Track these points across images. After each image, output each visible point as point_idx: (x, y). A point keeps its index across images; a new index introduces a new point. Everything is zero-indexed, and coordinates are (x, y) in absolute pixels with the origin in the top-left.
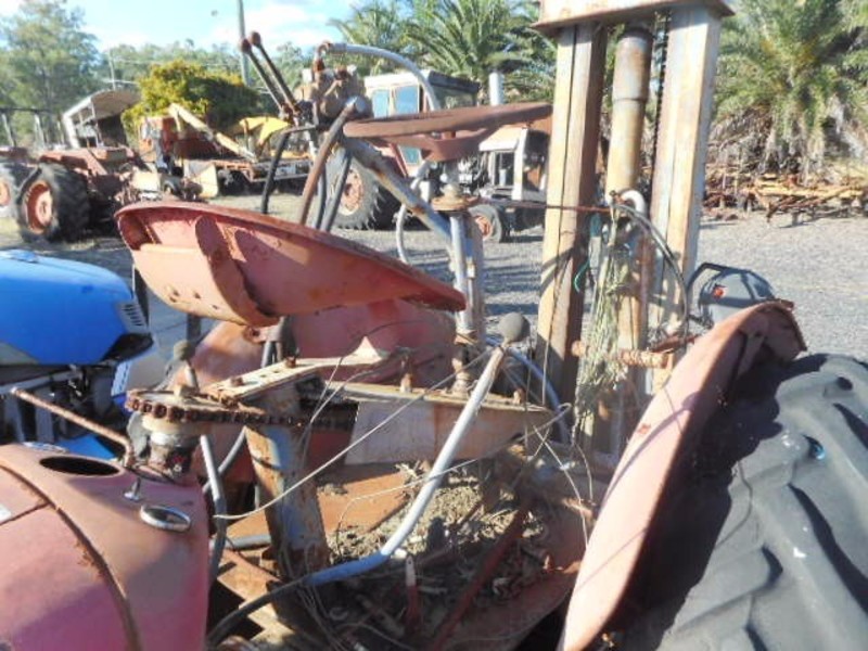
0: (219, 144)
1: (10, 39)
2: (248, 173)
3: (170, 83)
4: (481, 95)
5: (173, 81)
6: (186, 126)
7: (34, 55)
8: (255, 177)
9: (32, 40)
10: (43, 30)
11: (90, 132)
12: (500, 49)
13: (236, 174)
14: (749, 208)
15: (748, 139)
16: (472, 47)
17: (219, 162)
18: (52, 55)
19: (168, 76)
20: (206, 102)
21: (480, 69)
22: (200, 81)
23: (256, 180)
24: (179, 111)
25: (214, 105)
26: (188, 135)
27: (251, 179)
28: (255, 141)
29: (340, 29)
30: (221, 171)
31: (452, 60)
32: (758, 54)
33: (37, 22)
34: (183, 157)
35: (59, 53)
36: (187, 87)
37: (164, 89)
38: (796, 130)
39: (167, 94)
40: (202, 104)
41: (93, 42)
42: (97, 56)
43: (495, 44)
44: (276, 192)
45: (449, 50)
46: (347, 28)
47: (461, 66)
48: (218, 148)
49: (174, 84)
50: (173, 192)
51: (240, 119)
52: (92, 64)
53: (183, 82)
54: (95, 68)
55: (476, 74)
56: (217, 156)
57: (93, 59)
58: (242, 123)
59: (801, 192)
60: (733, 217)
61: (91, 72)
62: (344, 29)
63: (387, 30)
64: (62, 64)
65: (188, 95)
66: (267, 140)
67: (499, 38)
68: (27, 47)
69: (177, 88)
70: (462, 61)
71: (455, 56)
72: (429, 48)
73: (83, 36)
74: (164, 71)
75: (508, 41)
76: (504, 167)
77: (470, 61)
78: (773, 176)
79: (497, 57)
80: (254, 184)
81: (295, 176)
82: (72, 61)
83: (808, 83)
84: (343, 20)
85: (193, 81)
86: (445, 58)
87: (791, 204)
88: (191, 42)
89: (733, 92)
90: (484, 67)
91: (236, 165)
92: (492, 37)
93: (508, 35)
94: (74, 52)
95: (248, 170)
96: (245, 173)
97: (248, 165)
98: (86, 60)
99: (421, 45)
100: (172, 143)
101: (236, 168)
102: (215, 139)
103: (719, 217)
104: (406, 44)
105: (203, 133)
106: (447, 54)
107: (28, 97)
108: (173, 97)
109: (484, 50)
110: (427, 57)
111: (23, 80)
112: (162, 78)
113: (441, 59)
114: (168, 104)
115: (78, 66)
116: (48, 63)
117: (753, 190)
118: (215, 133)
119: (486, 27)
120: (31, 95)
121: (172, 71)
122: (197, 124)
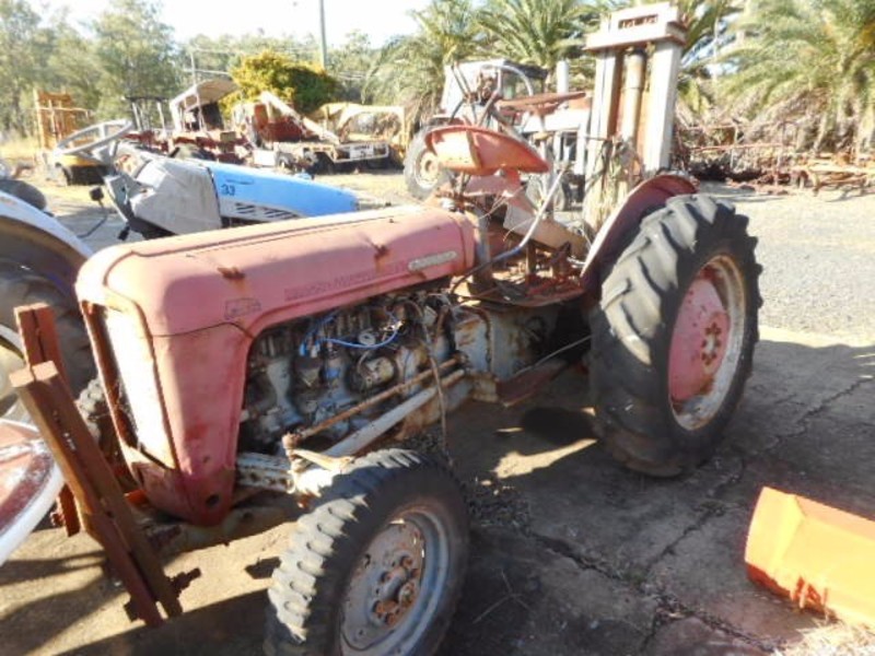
0: (304, 127)
1: (98, 30)
2: (332, 155)
3: (260, 72)
4: (548, 81)
5: (264, 70)
6: (276, 111)
7: (120, 45)
8: (339, 158)
9: (117, 32)
10: (127, 21)
11: (190, 118)
12: (567, 36)
13: (321, 155)
14: (802, 184)
15: (805, 120)
16: (541, 34)
17: (306, 145)
18: (135, 45)
19: (258, 66)
20: (292, 90)
21: (548, 56)
22: (287, 70)
23: (338, 161)
24: (270, 98)
25: (297, 92)
26: (276, 119)
27: (335, 160)
28: (335, 125)
29: (415, 19)
30: (308, 153)
31: (522, 47)
32: (817, 38)
33: (124, 16)
34: (274, 140)
35: (141, 44)
36: (275, 75)
37: (254, 78)
38: (850, 112)
39: (256, 83)
40: (288, 91)
41: (172, 33)
42: (175, 46)
43: (564, 31)
44: (356, 171)
45: (519, 38)
46: (423, 19)
47: (530, 53)
48: (304, 132)
49: (263, 73)
50: (286, 166)
51: (321, 105)
52: (170, 53)
53: (272, 71)
54: (172, 58)
55: (544, 60)
56: (304, 139)
57: (171, 49)
58: (324, 108)
59: (851, 169)
60: (785, 193)
61: (169, 61)
62: (418, 19)
63: (460, 20)
64: (143, 55)
65: (276, 84)
66: (347, 124)
67: (567, 26)
68: (113, 38)
69: (266, 77)
70: (531, 48)
71: (524, 43)
72: (499, 36)
73: (163, 27)
74: (255, 61)
75: (575, 28)
76: (568, 144)
77: (539, 49)
78: (828, 154)
79: (564, 44)
80: (337, 164)
81: (373, 157)
82: (153, 51)
83: (864, 66)
84: (419, 10)
85: (279, 69)
86: (513, 44)
87: (842, 180)
88: (262, 31)
89: (789, 76)
90: (552, 53)
91: (320, 147)
92: (560, 25)
93: (576, 23)
94: (155, 42)
95: (332, 152)
96: (329, 153)
97: (332, 147)
98: (165, 51)
99: (492, 33)
100: (262, 127)
101: (321, 150)
102: (302, 124)
103: (770, 193)
104: (478, 32)
105: (290, 118)
106: (517, 41)
107: (112, 85)
108: (261, 85)
109: (551, 37)
110: (497, 44)
111: (110, 70)
112: (253, 67)
113: (511, 46)
114: (258, 92)
115: (159, 56)
116: (132, 53)
117: (804, 168)
118: (302, 118)
119: (554, 14)
120: (115, 84)
121: (262, 61)
122: (286, 110)
